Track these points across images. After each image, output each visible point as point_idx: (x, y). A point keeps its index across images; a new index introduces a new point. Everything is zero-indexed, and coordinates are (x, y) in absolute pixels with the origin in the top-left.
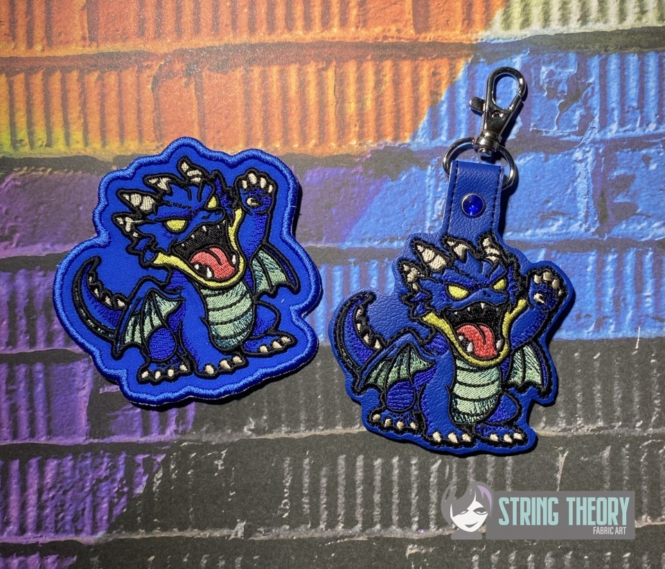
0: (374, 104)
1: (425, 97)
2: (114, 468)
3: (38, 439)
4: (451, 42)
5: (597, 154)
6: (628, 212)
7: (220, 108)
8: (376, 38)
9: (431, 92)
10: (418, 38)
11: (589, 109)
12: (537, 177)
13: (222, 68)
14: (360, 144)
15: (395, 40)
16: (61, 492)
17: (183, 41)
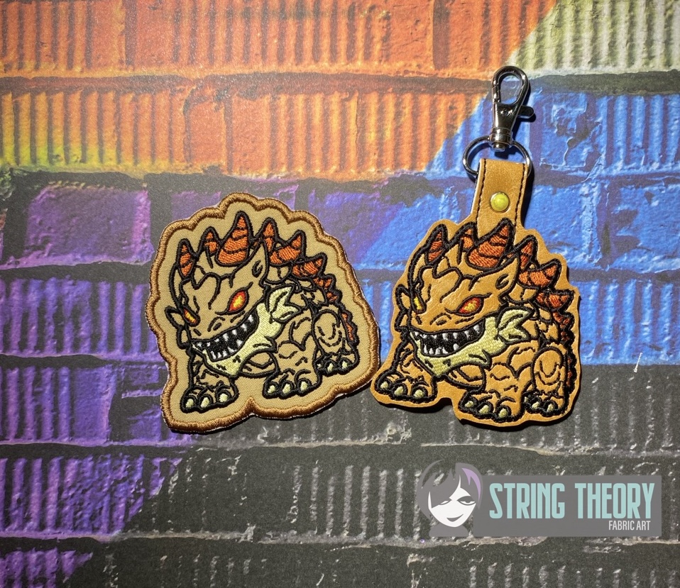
0: (393, 133)
1: (442, 130)
2: (132, 470)
3: (60, 440)
4: (469, 78)
5: (602, 190)
6: (630, 245)
7: (248, 132)
8: (398, 72)
9: (447, 124)
10: (437, 74)
11: (596, 146)
12: (544, 208)
13: (251, 95)
14: (378, 172)
15: (415, 75)
16: (80, 491)
17: (215, 68)
